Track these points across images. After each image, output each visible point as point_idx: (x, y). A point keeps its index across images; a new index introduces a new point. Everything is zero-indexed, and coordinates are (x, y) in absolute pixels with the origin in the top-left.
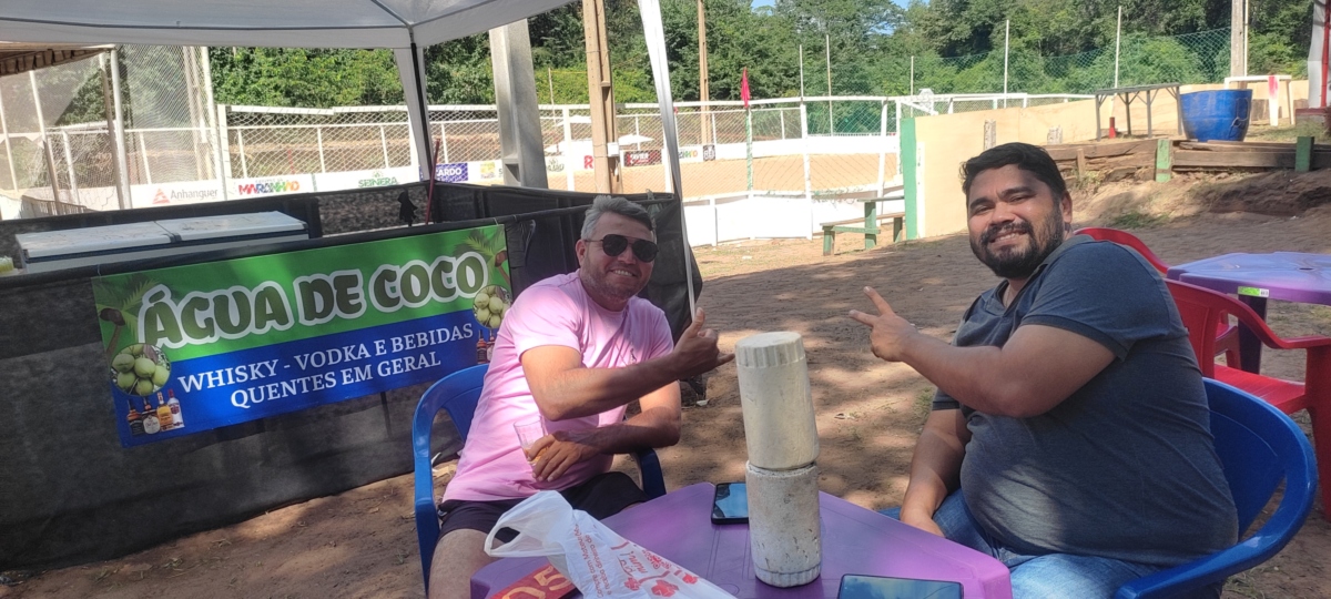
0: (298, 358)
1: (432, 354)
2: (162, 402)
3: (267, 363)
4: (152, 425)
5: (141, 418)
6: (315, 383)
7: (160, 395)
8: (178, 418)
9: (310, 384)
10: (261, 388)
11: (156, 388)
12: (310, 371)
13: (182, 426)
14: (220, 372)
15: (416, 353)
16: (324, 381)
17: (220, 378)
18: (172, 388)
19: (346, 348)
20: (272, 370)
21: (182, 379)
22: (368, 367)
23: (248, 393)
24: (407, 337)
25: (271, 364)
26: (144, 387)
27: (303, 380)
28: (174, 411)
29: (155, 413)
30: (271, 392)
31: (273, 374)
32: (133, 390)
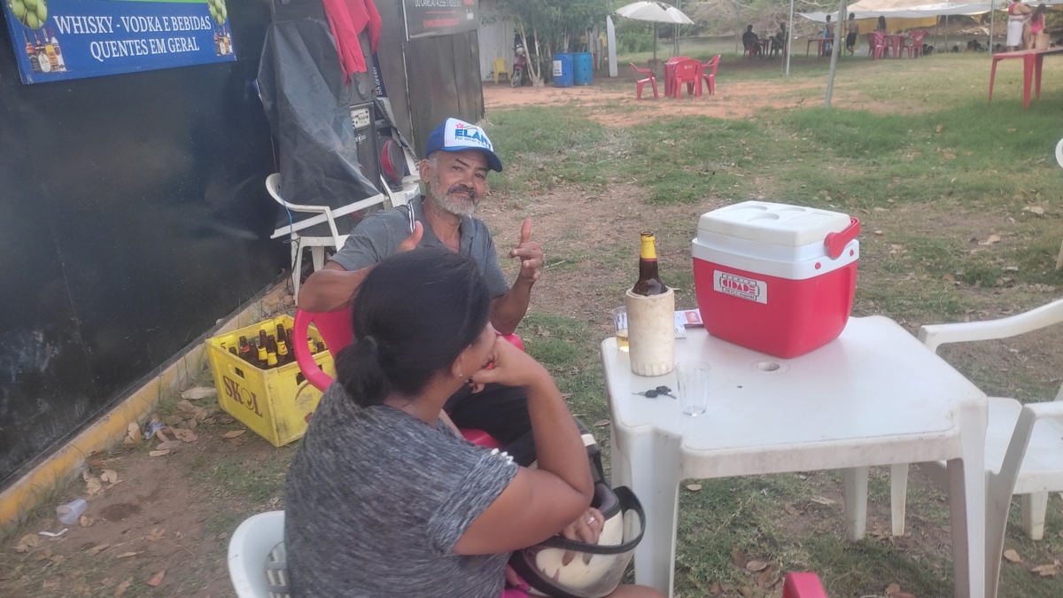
0: (123, 18)
1: (194, 38)
2: (47, 40)
3: (106, 18)
4: (45, 65)
5: (36, 53)
6: (137, 47)
7: (44, 30)
8: (60, 60)
9: (133, 46)
10: (107, 43)
11: (41, 24)
12: (132, 35)
13: (64, 69)
14: (79, 18)
15: (186, 34)
16: (142, 48)
17: (80, 24)
18: (50, 27)
19: (148, 18)
20: (110, 26)
21: (56, 18)
22: (163, 40)
23: (100, 45)
24: (179, 18)
25: (109, 20)
26: (32, 19)
27: (130, 42)
28: (57, 53)
29: (44, 49)
30: (114, 49)
31: (111, 31)
32: (24, 19)
